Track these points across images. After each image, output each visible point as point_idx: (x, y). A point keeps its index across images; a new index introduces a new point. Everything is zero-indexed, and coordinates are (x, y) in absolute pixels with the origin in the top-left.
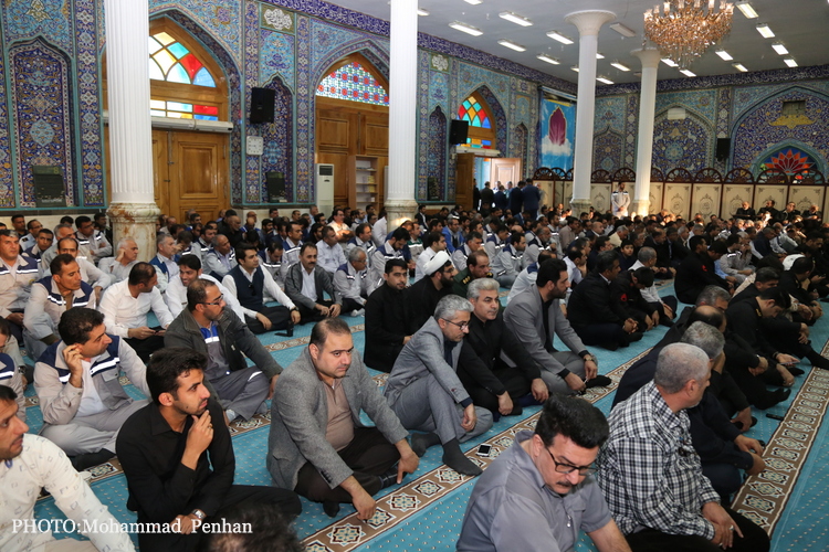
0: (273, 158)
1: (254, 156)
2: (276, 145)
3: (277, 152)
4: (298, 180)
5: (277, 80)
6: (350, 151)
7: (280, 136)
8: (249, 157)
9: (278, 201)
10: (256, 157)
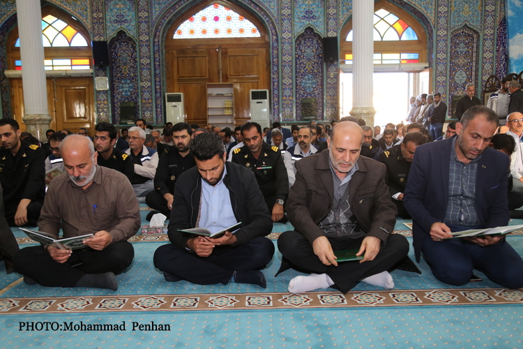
0: (126, 91)
1: (103, 91)
2: (129, 81)
3: (129, 87)
4: (142, 107)
5: (121, 33)
6: (210, 80)
7: (132, 74)
8: (99, 92)
9: (126, 124)
10: (105, 92)
